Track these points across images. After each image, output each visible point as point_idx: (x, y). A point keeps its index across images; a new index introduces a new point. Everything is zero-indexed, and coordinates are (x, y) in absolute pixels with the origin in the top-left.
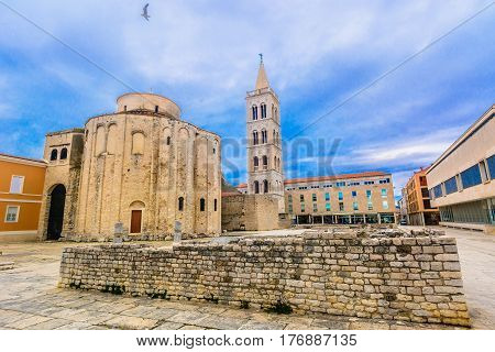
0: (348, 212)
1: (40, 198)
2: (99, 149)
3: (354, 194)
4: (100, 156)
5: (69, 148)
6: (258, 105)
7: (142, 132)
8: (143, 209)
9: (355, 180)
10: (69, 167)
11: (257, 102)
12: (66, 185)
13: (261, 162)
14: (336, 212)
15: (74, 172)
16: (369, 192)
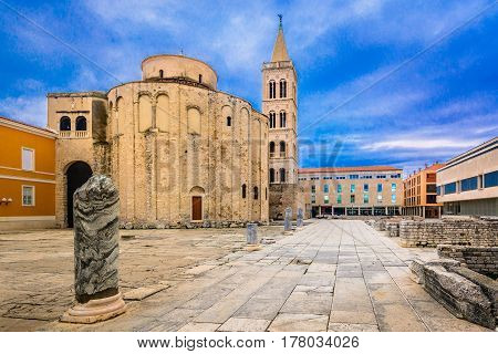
0: (359, 204)
1: (54, 178)
2: (146, 124)
3: (366, 187)
4: (148, 132)
5: (89, 118)
6: (277, 81)
7: (198, 108)
8: (203, 195)
9: (369, 174)
10: (92, 141)
11: (277, 77)
12: (91, 163)
13: (278, 148)
14: (346, 204)
15: (101, 149)
16: (380, 187)
